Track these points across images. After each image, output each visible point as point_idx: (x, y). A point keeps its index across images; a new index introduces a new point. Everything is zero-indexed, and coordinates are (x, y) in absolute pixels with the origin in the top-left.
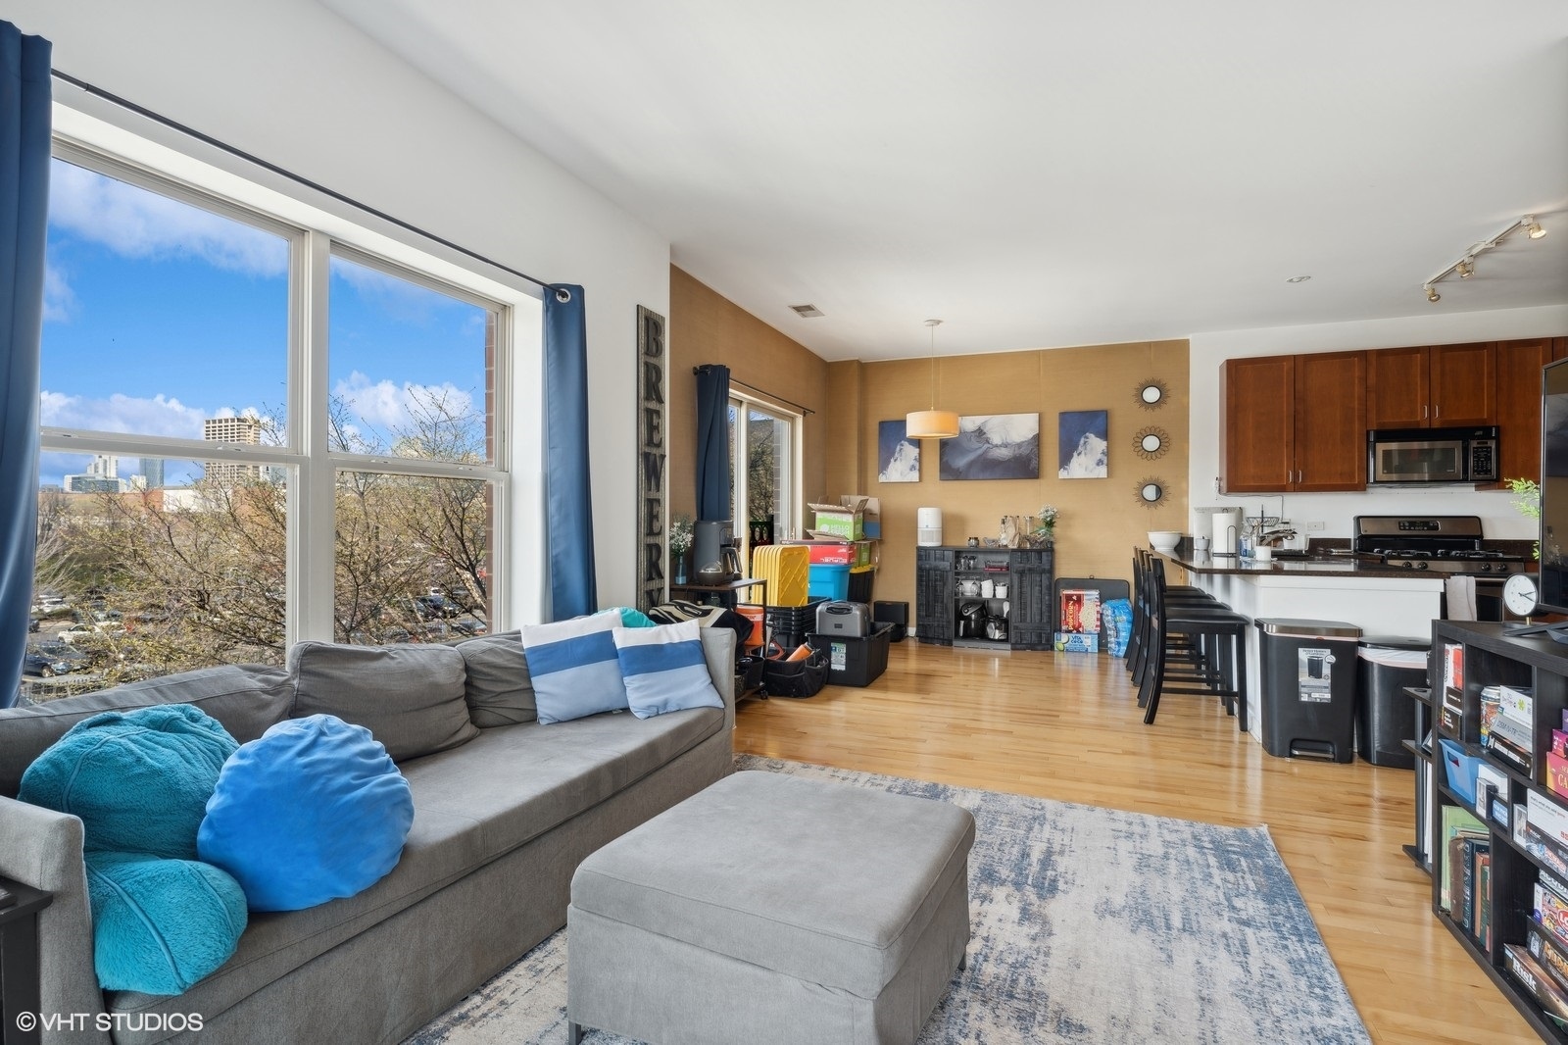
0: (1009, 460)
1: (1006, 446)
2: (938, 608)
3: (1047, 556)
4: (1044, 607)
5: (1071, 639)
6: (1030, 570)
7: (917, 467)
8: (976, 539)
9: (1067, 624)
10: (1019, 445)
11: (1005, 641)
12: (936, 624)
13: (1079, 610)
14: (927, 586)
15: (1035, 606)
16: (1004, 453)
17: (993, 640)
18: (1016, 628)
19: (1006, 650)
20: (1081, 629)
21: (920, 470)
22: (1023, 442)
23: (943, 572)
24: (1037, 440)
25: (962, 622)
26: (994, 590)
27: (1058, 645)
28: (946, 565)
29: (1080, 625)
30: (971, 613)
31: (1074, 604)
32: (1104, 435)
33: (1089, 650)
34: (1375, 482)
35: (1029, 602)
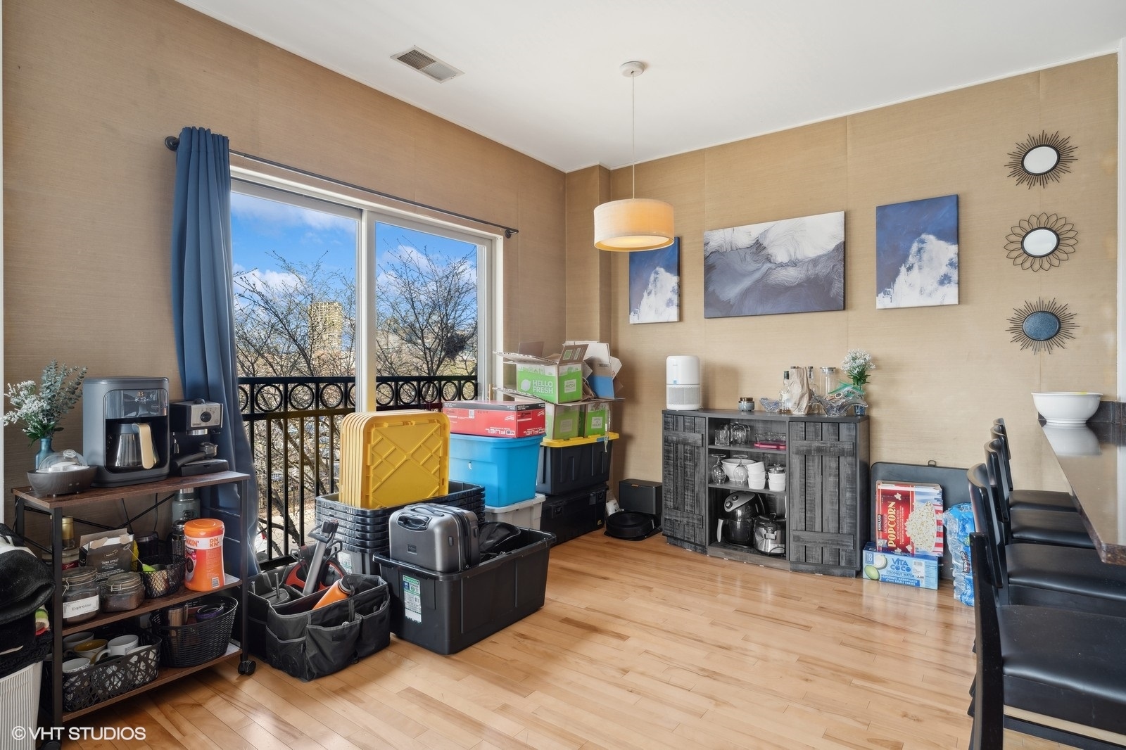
0: (799, 285)
1: (794, 263)
2: (689, 500)
3: (849, 429)
4: (843, 510)
5: (890, 563)
6: (819, 450)
8: (750, 400)
9: (885, 537)
10: (815, 261)
11: (781, 556)
12: (685, 520)
13: (906, 517)
14: (676, 466)
15: (827, 506)
16: (791, 275)
17: (764, 554)
18: (797, 539)
19: (782, 574)
20: (909, 548)
21: (680, 306)
22: (820, 257)
23: (694, 447)
24: (844, 248)
25: (721, 522)
26: (767, 478)
27: (870, 571)
28: (695, 438)
29: (908, 541)
30: (736, 507)
31: (897, 507)
32: (954, 235)
33: (923, 584)
35: (818, 501)
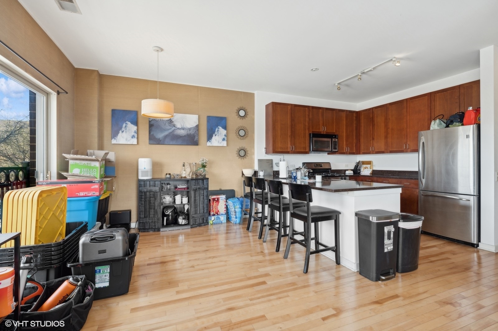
0: (185, 136)
1: (183, 129)
2: (152, 212)
3: (206, 181)
4: (205, 205)
5: (216, 218)
6: (199, 188)
7: (136, 136)
8: (170, 174)
9: (213, 211)
10: (190, 129)
11: (188, 224)
12: (151, 221)
13: (218, 205)
14: (145, 201)
15: (201, 205)
16: (182, 133)
17: (182, 225)
18: (193, 217)
19: (188, 229)
20: (219, 213)
21: (138, 138)
22: (191, 128)
23: (155, 192)
24: (197, 126)
25: (165, 218)
26: (182, 200)
27: (211, 222)
28: (157, 189)
29: (218, 211)
30: (169, 212)
31: (216, 202)
32: (225, 128)
33: (223, 222)
34: (313, 151)
35: (198, 204)
